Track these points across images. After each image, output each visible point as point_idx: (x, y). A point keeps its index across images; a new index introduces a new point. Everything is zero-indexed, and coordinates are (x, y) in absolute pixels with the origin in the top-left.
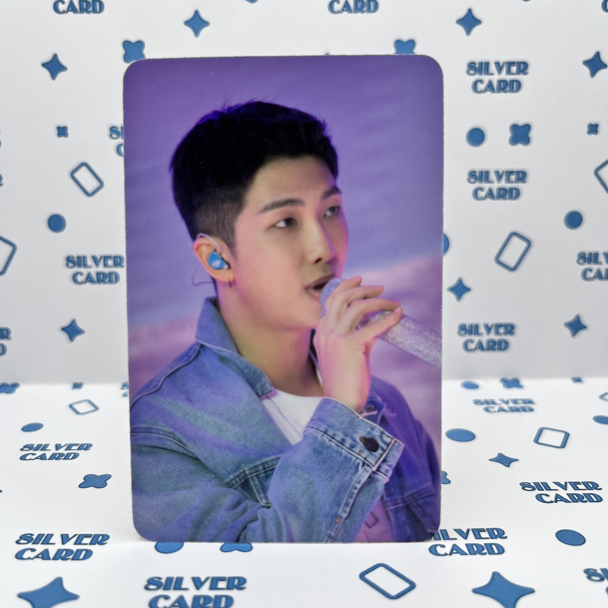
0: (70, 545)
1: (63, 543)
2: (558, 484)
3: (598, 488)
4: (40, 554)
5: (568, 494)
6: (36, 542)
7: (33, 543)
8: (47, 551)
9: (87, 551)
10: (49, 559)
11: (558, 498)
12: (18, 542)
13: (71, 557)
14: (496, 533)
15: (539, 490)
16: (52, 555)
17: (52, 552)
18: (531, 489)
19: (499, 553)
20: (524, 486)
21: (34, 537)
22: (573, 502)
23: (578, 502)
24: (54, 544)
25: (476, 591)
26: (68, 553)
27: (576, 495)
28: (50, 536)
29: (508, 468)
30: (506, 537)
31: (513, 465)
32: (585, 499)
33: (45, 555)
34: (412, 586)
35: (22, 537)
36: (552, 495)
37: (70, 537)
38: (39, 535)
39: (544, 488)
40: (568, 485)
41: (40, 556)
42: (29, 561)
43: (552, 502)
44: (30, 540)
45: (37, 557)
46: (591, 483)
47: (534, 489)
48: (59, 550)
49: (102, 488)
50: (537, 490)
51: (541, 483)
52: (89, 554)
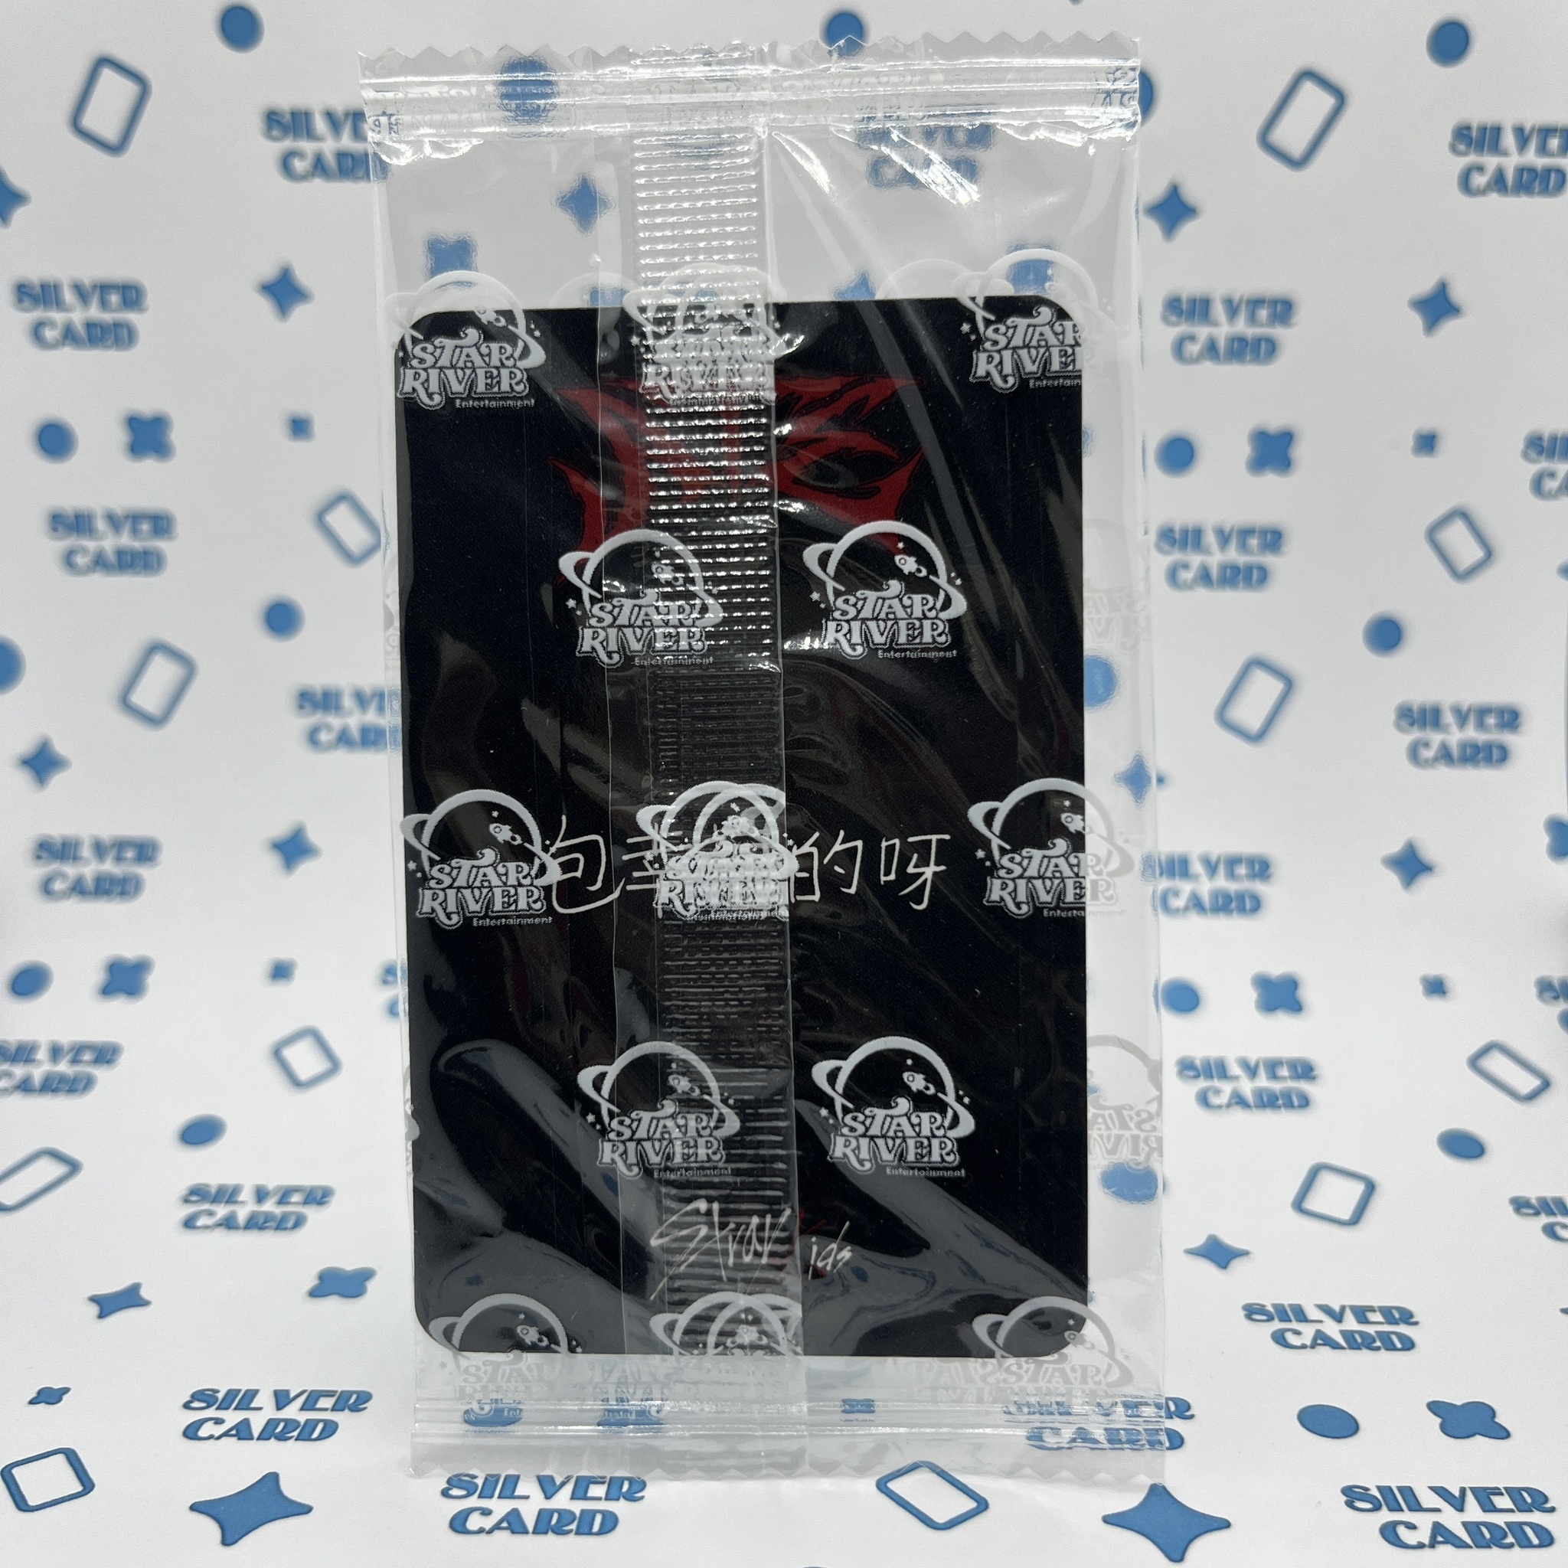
0: (292, 1412)
1: (279, 1408)
2: (1326, 1310)
3: (1414, 1320)
4: (231, 1429)
5: (1343, 1333)
6: (223, 1406)
7: (217, 1409)
8: (246, 1423)
9: (326, 1422)
10: (252, 1439)
11: (1321, 1340)
12: (187, 1406)
13: (295, 1434)
14: (1173, 1408)
15: (1281, 1320)
16: (256, 1433)
17: (257, 1425)
18: (1264, 1318)
19: (1172, 1447)
20: (1253, 1312)
21: (220, 1396)
22: (1351, 1348)
23: (1360, 1349)
24: (260, 1409)
25: (1108, 1520)
26: (290, 1428)
27: (1360, 1333)
28: (252, 1394)
29: (1224, 1271)
30: (1192, 1417)
31: (1237, 1265)
32: (1378, 1344)
33: (242, 1432)
34: (982, 1505)
35: (195, 1396)
36: (1308, 1332)
37: (292, 1395)
38: (229, 1392)
39: (1292, 1317)
40: (1348, 1313)
41: (234, 1432)
42: (211, 1441)
43: (1304, 1347)
44: (212, 1401)
45: (226, 1434)
46: (1398, 1309)
47: (1270, 1319)
48: (269, 1421)
49: (356, 1300)
50: (1276, 1320)
51: (1291, 1306)
52: (330, 1429)
